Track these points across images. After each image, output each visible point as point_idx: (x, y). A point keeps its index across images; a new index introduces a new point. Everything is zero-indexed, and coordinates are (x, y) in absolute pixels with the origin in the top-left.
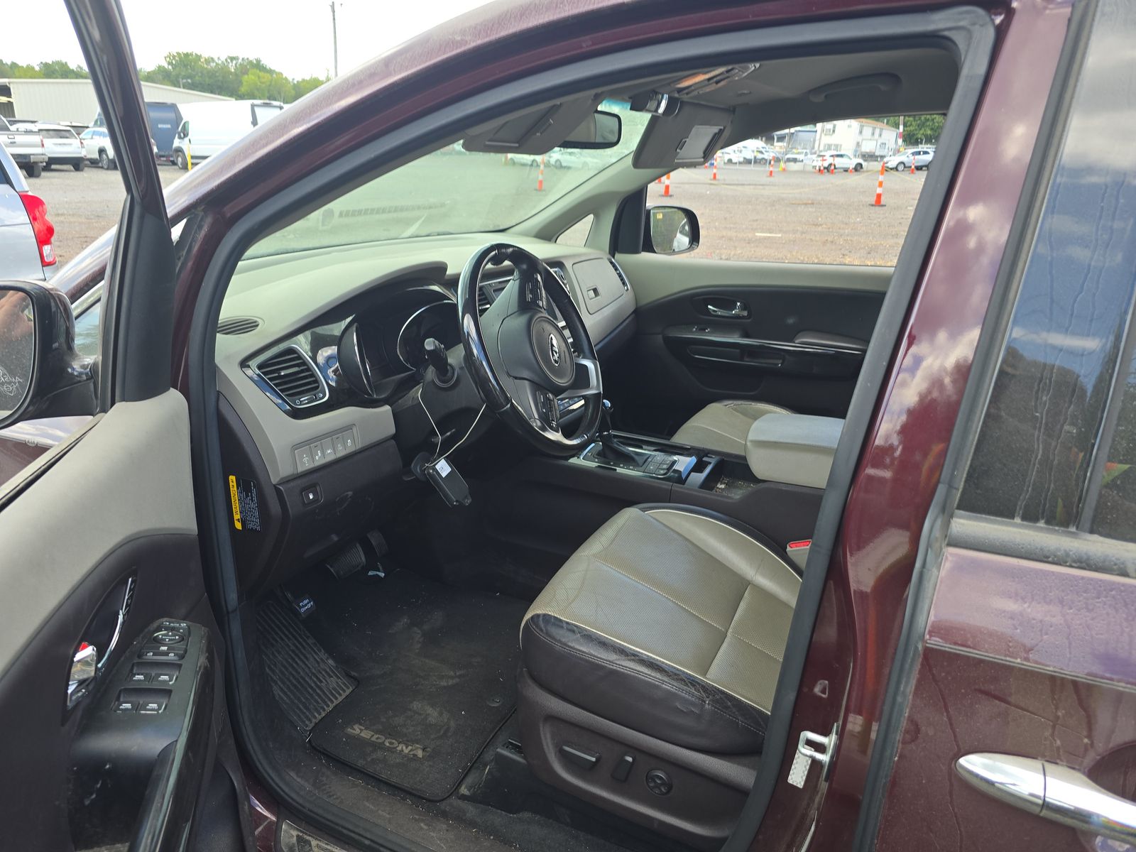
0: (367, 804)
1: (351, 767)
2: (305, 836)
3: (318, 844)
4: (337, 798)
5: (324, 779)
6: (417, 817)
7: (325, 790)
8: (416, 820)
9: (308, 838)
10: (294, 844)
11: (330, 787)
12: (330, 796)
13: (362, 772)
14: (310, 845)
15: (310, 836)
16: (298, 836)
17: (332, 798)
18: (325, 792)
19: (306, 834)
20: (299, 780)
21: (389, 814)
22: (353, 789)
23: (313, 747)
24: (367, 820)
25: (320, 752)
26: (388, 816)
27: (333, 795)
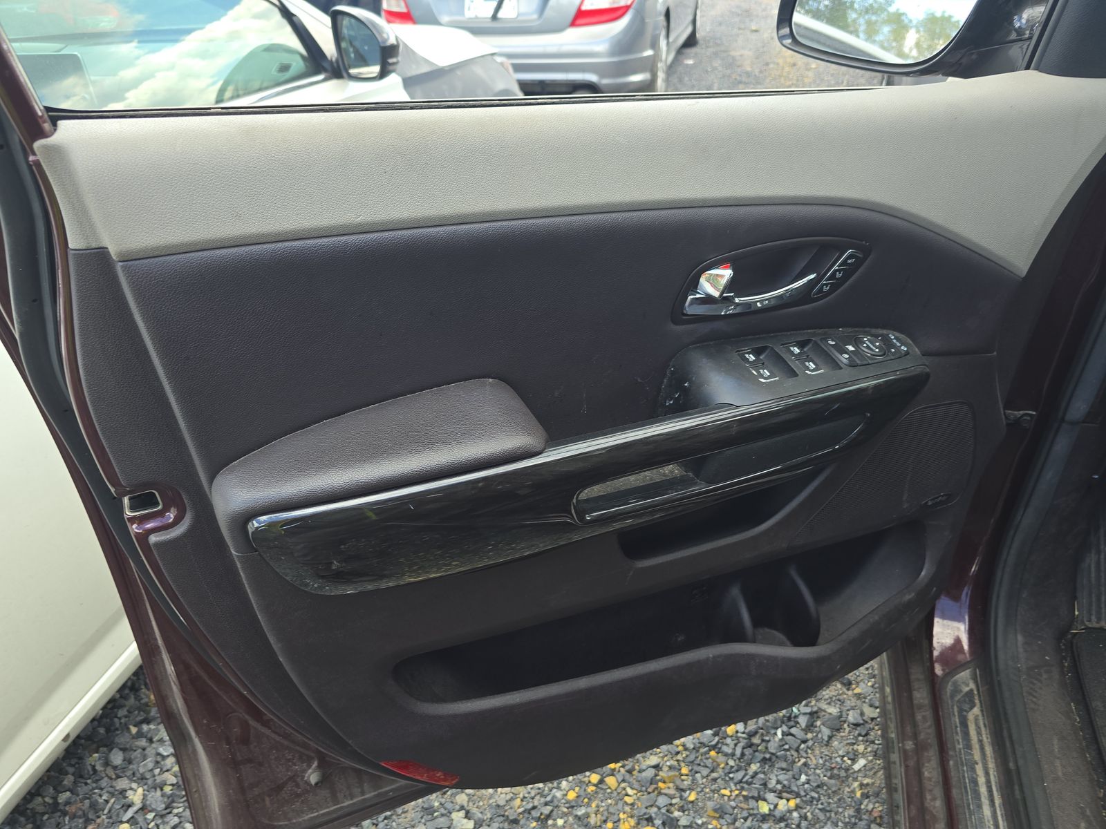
0: (1055, 741)
1: (1084, 695)
2: (976, 697)
3: (977, 716)
4: (1035, 704)
5: (1045, 676)
6: (1088, 813)
7: (1034, 684)
8: (1083, 813)
9: (977, 701)
10: (961, 691)
11: (1041, 688)
12: (1030, 694)
13: (1089, 714)
14: (971, 708)
15: (980, 702)
16: (971, 690)
17: (1031, 698)
18: (1031, 686)
19: (980, 697)
20: (1021, 650)
21: (1064, 774)
22: (1060, 715)
23: (1072, 643)
24: (1036, 751)
25: (1073, 652)
26: (1060, 774)
27: (1035, 697)
